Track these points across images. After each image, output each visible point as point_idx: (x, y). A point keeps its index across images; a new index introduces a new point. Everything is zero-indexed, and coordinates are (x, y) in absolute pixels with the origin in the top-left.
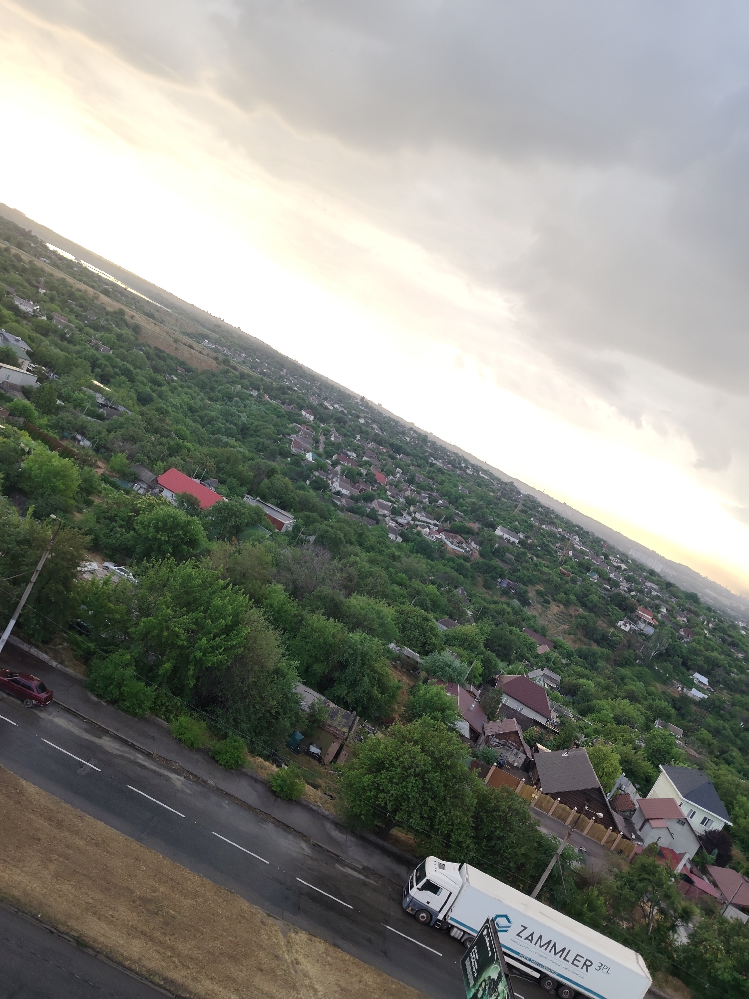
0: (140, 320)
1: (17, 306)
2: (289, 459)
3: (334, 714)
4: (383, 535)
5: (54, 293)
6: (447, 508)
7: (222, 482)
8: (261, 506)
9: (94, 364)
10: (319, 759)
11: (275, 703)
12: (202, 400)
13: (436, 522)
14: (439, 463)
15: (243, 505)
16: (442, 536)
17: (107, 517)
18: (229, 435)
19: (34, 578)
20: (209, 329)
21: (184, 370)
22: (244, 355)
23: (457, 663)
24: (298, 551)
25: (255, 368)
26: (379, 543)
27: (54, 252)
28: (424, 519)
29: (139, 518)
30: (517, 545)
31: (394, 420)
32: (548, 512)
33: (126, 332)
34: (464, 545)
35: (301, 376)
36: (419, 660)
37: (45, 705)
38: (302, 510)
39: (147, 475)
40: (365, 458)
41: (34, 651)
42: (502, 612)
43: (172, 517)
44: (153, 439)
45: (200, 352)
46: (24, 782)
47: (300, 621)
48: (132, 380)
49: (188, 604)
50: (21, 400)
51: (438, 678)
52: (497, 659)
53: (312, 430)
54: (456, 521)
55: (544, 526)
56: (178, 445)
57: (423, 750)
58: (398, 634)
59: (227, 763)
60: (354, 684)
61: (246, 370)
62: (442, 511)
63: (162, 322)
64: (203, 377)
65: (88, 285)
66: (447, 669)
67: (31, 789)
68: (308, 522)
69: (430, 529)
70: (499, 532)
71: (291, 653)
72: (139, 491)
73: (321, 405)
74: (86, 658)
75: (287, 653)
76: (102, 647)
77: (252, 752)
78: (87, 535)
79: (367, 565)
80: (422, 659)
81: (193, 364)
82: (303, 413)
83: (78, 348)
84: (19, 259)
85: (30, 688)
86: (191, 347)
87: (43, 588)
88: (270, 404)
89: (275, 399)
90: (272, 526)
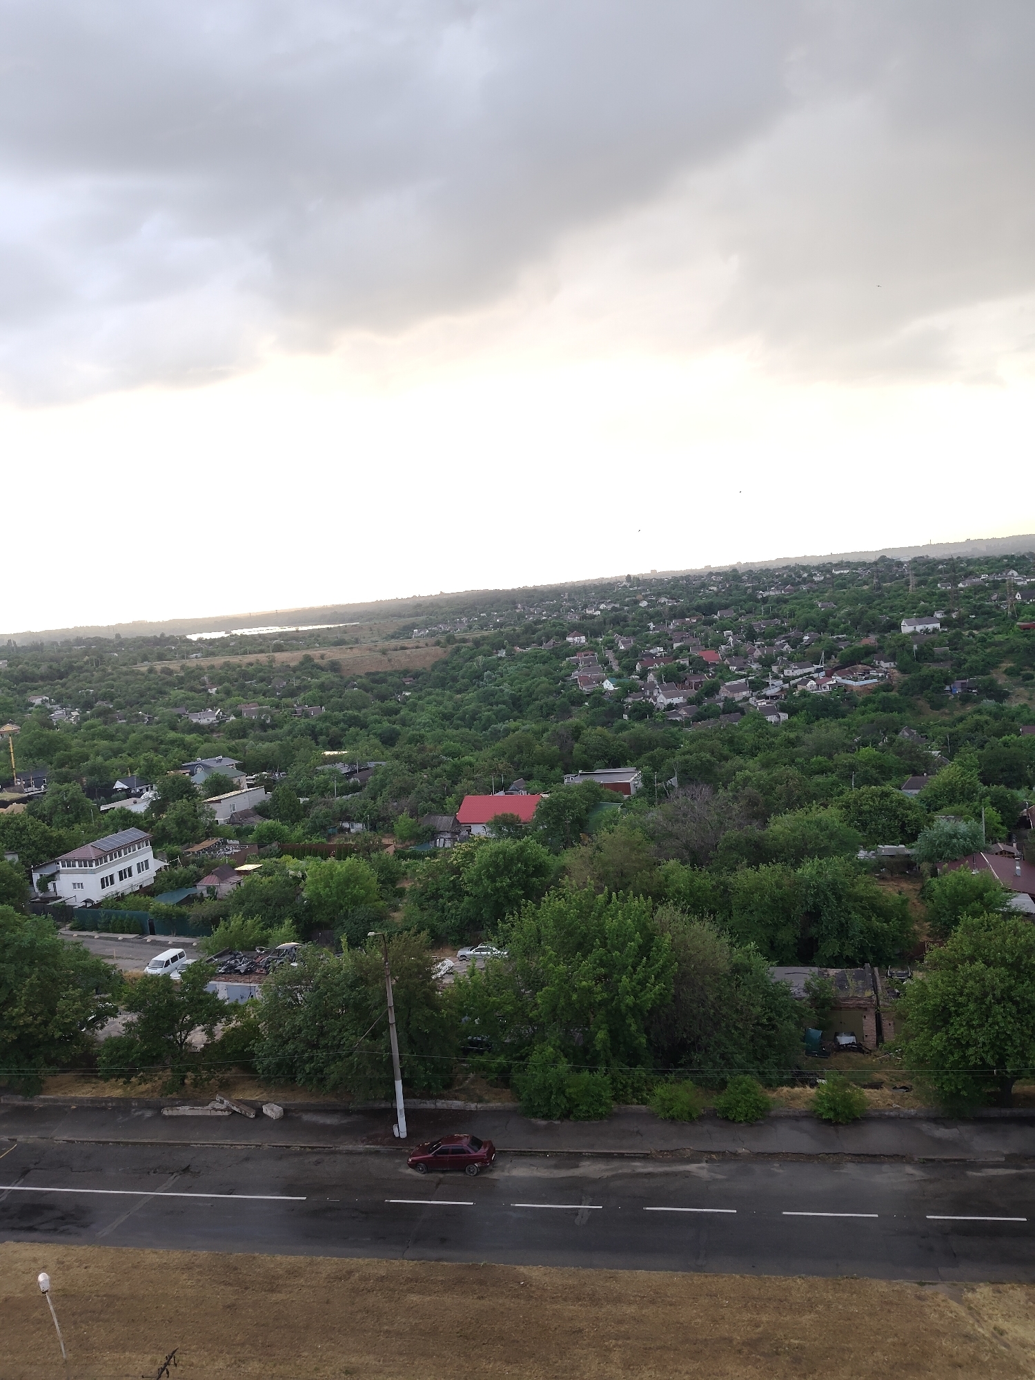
0: (333, 654)
1: (197, 724)
2: (587, 704)
3: (841, 982)
4: (760, 724)
5: (226, 684)
6: (820, 640)
7: (528, 777)
8: (588, 778)
9: (314, 734)
10: (858, 1048)
11: (759, 1009)
12: (451, 698)
13: (816, 666)
14: (772, 593)
15: (569, 790)
16: (836, 679)
17: (430, 897)
18: (503, 718)
19: (392, 1019)
20: (410, 616)
21: (412, 679)
22: (464, 619)
23: (963, 827)
24: (667, 807)
25: (486, 626)
26: (761, 736)
27: (200, 640)
28: (799, 672)
29: (464, 877)
30: (940, 630)
31: (682, 578)
32: (953, 564)
33: (325, 677)
34: (873, 673)
35: (542, 600)
36: (908, 852)
37: (491, 1162)
38: (640, 754)
39: (443, 821)
40: (676, 645)
41: (441, 1104)
42: (978, 727)
43: (500, 853)
44: (425, 776)
45: (417, 647)
46: (522, 1269)
47: (725, 891)
48: (364, 726)
49: (580, 946)
50: (261, 824)
51: (948, 860)
52: (1010, 790)
53: (592, 652)
54: (842, 649)
55: (961, 585)
56: (455, 766)
57: (988, 963)
58: (860, 834)
59: (746, 1116)
60: (843, 931)
61: (478, 635)
62: (815, 648)
63: (357, 641)
64: (436, 673)
65: (255, 653)
66: (955, 841)
67: (535, 1273)
68: (656, 764)
69: (814, 679)
70: (906, 629)
71: (739, 937)
72: (446, 846)
73: (584, 617)
74: (503, 1079)
75: (734, 940)
76: (514, 1055)
77: (769, 1085)
78: (419, 932)
79: (764, 773)
80: (912, 847)
81: (418, 666)
82: (569, 639)
83: (286, 727)
84: (169, 672)
85: (463, 1151)
86: (403, 648)
87: (408, 1024)
88: (526, 654)
89: (528, 645)
90: (617, 795)
